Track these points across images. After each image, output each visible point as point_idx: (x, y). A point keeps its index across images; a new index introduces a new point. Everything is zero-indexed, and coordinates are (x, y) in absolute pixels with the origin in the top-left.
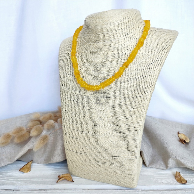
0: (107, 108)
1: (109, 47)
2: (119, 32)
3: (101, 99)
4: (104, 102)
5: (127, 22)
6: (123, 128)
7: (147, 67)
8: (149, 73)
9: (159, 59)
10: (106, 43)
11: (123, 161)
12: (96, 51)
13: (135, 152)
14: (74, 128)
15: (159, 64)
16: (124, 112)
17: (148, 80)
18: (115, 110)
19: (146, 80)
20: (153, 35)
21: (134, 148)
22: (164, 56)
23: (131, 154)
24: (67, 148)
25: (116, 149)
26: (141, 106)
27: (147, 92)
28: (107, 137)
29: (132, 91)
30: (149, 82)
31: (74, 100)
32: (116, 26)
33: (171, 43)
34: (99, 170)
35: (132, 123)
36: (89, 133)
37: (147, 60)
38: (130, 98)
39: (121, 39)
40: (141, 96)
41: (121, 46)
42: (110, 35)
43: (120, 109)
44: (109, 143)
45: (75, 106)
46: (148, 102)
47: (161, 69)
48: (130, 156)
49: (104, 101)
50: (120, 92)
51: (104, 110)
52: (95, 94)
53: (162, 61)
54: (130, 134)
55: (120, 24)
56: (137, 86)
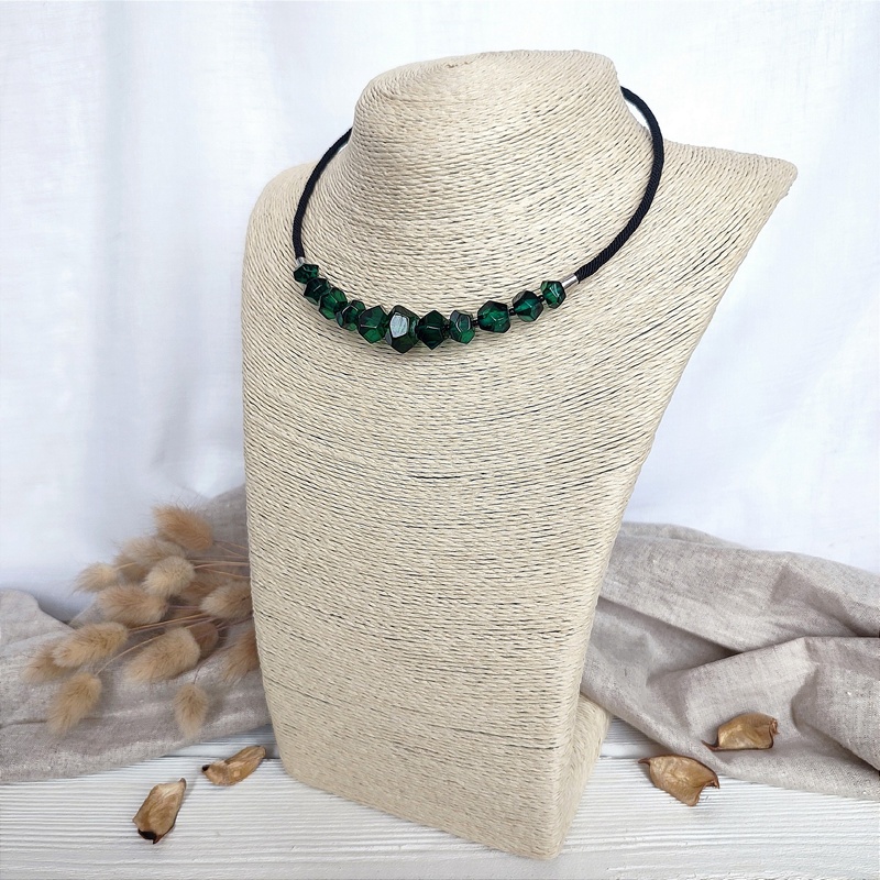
0: (436, 522)
1: (454, 244)
2: (500, 176)
3: (413, 481)
4: (422, 495)
5: (540, 127)
6: (501, 618)
7: (623, 348)
8: (628, 379)
9: (681, 315)
10: (441, 227)
11: (498, 751)
12: (400, 258)
13: (551, 720)
14: (296, 598)
15: (676, 336)
16: (509, 548)
17: (620, 412)
18: (469, 538)
19: (610, 411)
20: (666, 193)
21: (545, 706)
22: (705, 297)
23: (530, 728)
24: (272, 675)
25: (471, 700)
26: (581, 528)
27: (614, 466)
28: (434, 647)
29: (545, 456)
30: (626, 420)
31: (298, 475)
32: (487, 147)
33: (745, 235)
34: (403, 774)
35: (540, 599)
36: (358, 625)
37: (626, 314)
38: (537, 486)
39: (513, 207)
40: (585, 481)
41: (512, 244)
42: (462, 189)
43: (489, 534)
44: (438, 672)
45: (302, 503)
46: (615, 512)
47: (684, 363)
48: (529, 737)
49: (425, 492)
50: (495, 457)
51: (421, 531)
52: (387, 459)
53: (692, 322)
54: (529, 646)
55: (505, 139)
56: (572, 436)
